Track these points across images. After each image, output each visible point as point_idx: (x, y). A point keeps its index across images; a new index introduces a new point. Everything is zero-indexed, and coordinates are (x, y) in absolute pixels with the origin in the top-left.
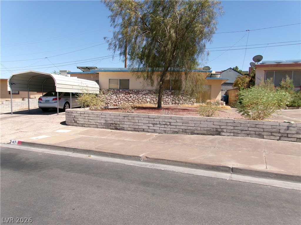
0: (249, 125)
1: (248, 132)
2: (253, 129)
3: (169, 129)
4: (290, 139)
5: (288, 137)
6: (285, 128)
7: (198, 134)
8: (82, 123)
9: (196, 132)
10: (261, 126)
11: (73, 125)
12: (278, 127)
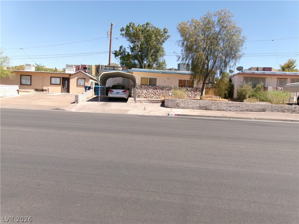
0: (278, 107)
1: (278, 110)
2: (280, 109)
3: (238, 109)
4: (295, 113)
6: (294, 108)
8: (183, 106)
9: (253, 110)
10: (284, 107)
11: (175, 108)
12: (291, 108)
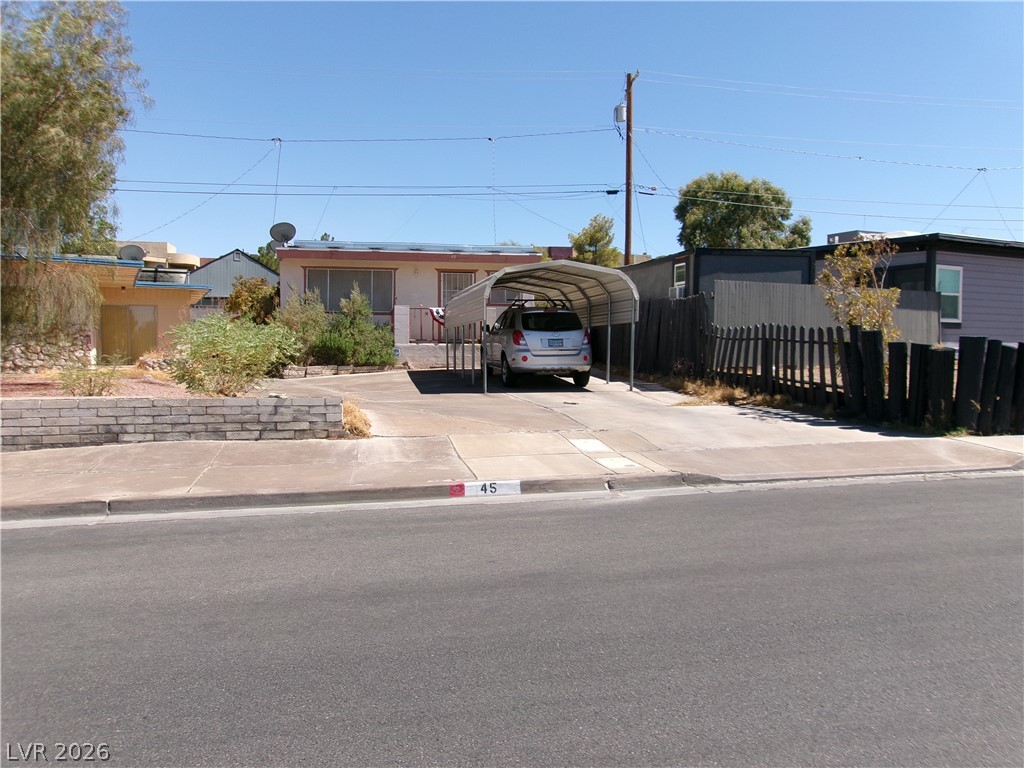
0: (190, 410)
1: (189, 428)
2: (200, 419)
4: (281, 435)
5: (277, 430)
6: (271, 409)
7: (53, 446)
9: (46, 440)
10: (219, 411)
12: (255, 410)
